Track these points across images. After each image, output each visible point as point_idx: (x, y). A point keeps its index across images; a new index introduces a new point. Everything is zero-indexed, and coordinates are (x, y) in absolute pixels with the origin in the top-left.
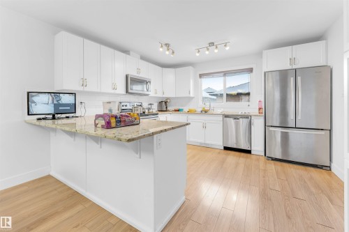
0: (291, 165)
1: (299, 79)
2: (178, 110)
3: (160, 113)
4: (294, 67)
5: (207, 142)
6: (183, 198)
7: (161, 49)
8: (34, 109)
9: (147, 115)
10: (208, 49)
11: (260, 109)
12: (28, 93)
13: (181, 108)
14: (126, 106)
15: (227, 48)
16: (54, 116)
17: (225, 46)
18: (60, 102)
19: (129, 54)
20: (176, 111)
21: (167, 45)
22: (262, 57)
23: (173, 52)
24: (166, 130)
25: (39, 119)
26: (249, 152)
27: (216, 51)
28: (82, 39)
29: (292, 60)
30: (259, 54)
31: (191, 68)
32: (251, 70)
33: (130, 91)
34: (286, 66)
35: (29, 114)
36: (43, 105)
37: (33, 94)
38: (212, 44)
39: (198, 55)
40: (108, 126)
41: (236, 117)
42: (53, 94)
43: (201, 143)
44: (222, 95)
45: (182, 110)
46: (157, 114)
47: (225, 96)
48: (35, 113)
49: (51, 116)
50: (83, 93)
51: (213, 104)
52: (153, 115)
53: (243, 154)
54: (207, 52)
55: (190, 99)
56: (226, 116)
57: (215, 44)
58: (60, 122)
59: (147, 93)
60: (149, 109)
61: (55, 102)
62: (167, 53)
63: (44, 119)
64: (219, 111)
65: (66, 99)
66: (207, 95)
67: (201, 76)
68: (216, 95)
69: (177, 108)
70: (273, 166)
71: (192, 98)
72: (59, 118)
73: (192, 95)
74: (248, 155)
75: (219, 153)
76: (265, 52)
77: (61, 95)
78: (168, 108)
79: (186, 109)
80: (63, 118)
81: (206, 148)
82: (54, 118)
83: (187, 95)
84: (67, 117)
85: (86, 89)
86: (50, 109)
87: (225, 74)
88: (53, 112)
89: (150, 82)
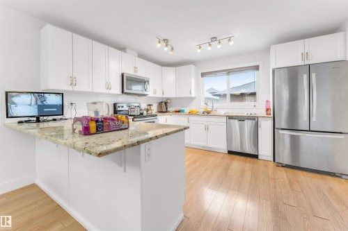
0: (305, 173)
1: (313, 76)
2: (179, 112)
3: (159, 114)
4: (307, 63)
5: (210, 145)
6: (181, 216)
7: (159, 45)
8: (15, 111)
9: (145, 117)
10: (210, 45)
11: (267, 110)
12: (7, 93)
13: (182, 109)
14: (122, 107)
15: (231, 43)
16: (38, 118)
17: (229, 40)
18: (45, 103)
19: (125, 52)
20: (176, 112)
21: (166, 41)
22: (269, 54)
23: (173, 49)
24: (157, 137)
25: (20, 122)
26: (256, 157)
27: (219, 46)
28: (71, 33)
29: (305, 55)
30: (266, 50)
31: (192, 66)
32: (257, 68)
33: (126, 91)
34: (297, 61)
35: (7, 117)
36: (25, 106)
37: (14, 94)
38: (214, 39)
39: (199, 51)
40: (86, 131)
41: (241, 119)
42: (36, 95)
43: (203, 147)
44: (225, 95)
45: (183, 111)
46: (156, 115)
47: (228, 96)
48: (15, 115)
49: (35, 119)
50: (71, 93)
51: (216, 105)
52: (152, 116)
53: (249, 159)
54: (209, 48)
55: (192, 99)
56: (231, 118)
57: (218, 39)
58: (46, 125)
59: (145, 93)
60: (147, 110)
61: (39, 103)
62: (166, 49)
63: (26, 122)
64: (222, 112)
65: (52, 100)
66: (210, 96)
67: (203, 75)
68: (219, 95)
69: (177, 109)
70: (283, 174)
71: (194, 98)
72: (44, 121)
73: (193, 95)
74: (256, 160)
75: (223, 158)
76: (273, 47)
77: (46, 95)
78: (168, 109)
79: (187, 110)
80: (49, 121)
81: (209, 152)
82: (38, 121)
83: (188, 95)
84: (54, 120)
85: (76, 89)
86: (33, 111)
87: (229, 72)
88: (36, 114)
89: (148, 81)
